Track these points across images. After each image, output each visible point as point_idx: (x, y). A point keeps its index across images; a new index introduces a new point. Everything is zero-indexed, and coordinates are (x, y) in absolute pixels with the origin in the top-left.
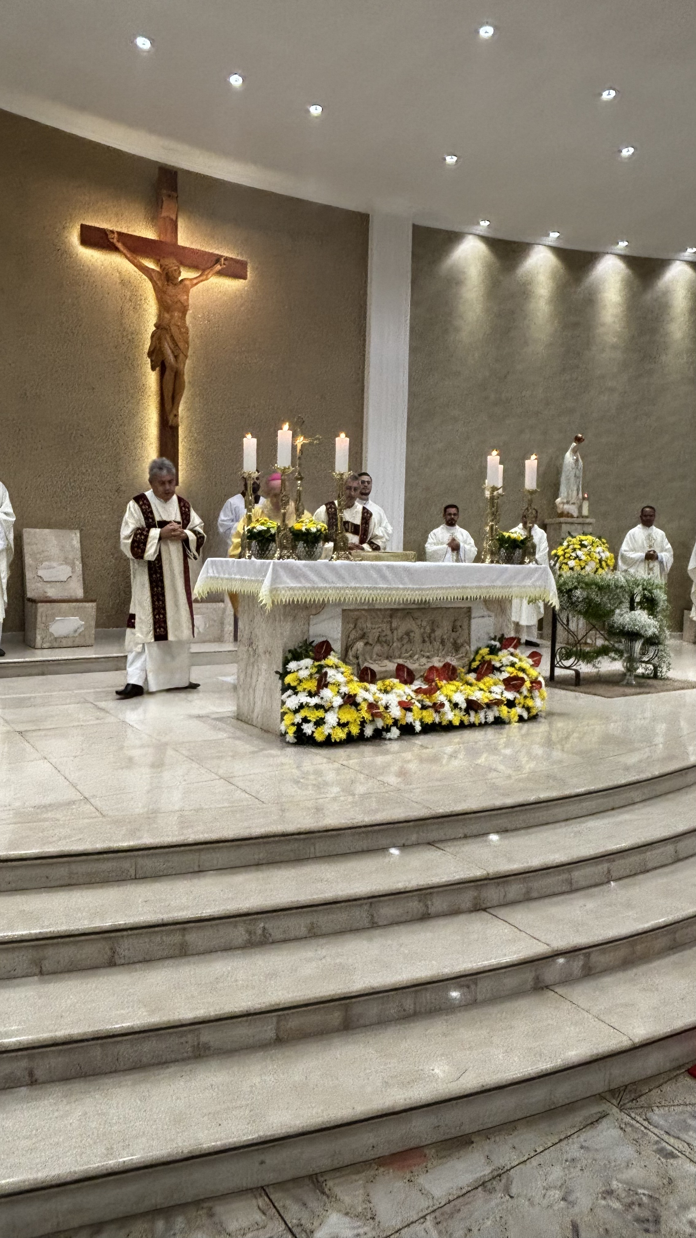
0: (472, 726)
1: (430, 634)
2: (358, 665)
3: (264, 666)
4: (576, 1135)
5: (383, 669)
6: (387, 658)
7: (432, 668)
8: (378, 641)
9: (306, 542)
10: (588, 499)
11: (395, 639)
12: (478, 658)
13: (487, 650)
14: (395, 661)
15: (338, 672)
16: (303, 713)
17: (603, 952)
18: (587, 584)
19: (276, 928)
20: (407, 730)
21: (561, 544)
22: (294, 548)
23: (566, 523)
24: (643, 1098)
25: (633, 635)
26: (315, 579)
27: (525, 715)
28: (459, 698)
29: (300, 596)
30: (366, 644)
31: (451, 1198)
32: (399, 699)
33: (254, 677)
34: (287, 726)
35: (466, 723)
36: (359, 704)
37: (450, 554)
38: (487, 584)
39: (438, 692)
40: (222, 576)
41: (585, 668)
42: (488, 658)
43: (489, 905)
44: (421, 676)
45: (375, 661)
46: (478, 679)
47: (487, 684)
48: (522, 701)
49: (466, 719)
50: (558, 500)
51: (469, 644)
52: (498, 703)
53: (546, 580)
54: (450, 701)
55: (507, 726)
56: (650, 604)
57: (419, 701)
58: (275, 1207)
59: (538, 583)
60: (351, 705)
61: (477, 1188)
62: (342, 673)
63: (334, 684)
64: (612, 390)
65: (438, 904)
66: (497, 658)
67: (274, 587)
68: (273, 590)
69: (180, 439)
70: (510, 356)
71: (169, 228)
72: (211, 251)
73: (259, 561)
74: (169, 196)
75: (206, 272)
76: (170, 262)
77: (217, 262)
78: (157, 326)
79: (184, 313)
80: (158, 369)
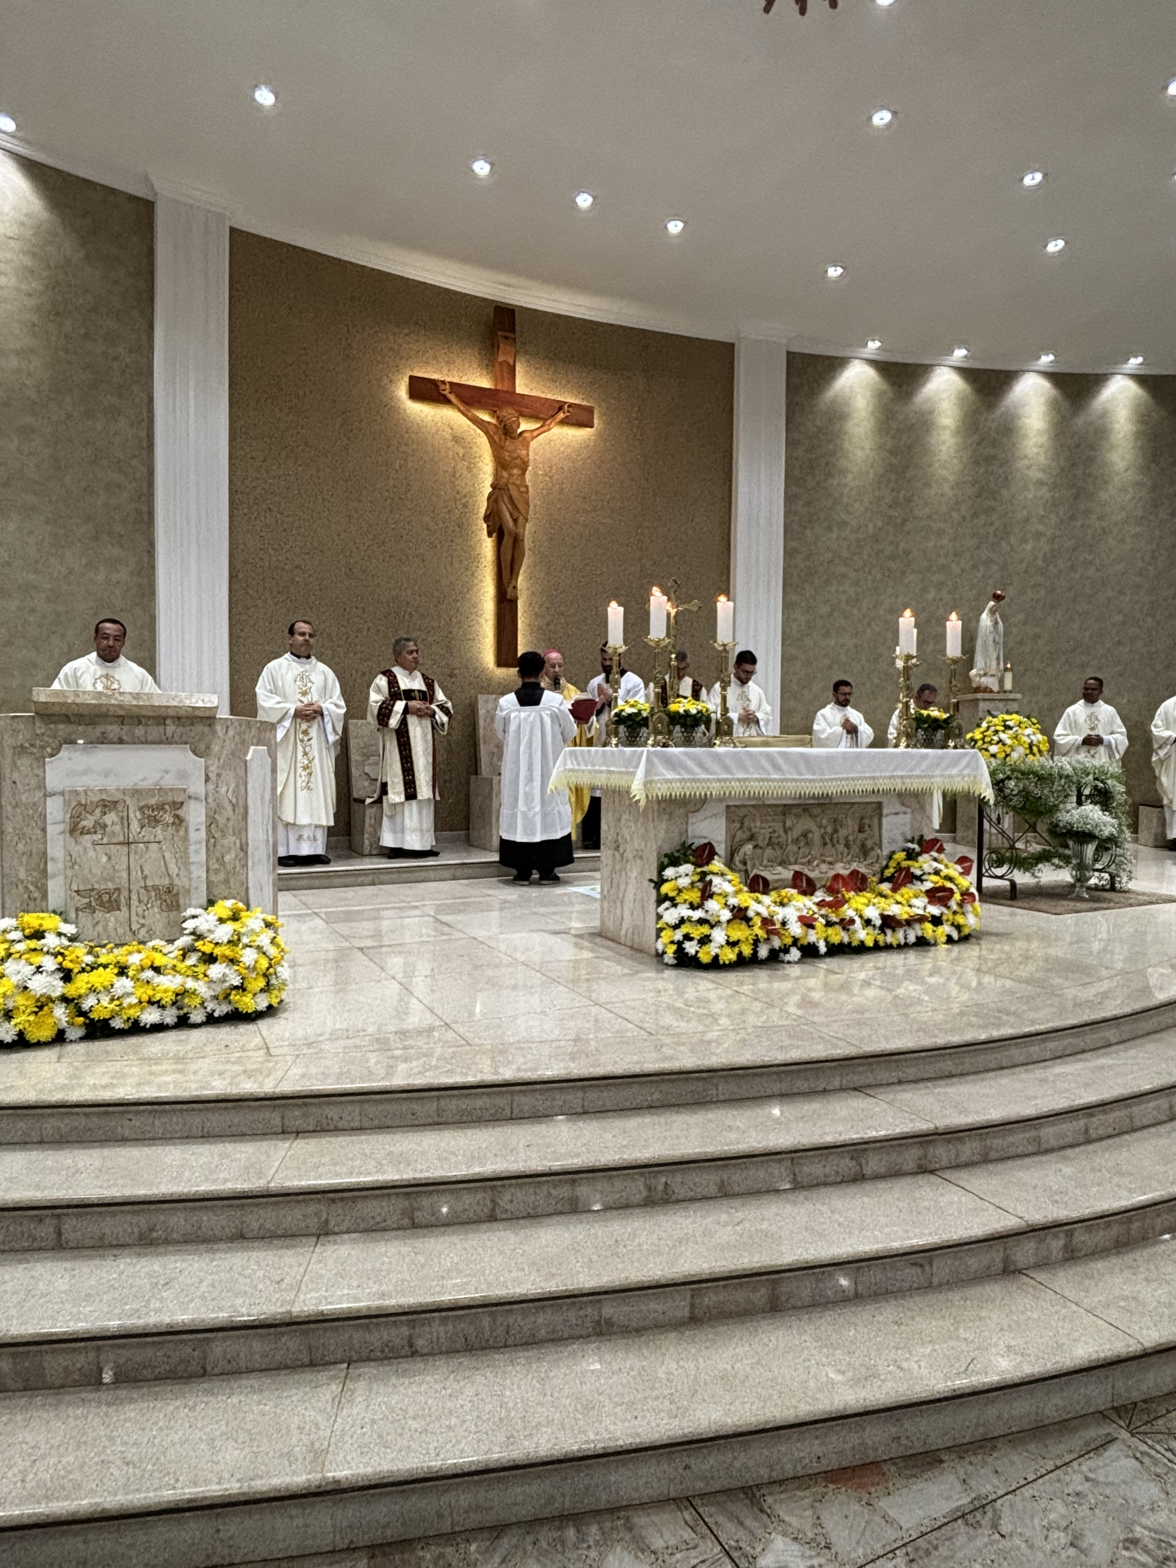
0: (888, 947)
1: (832, 835)
2: (746, 871)
3: (634, 874)
4: (1075, 1463)
5: (777, 877)
6: (780, 864)
7: (837, 877)
8: (770, 843)
9: (683, 725)
10: (1011, 669)
11: (790, 841)
12: (893, 864)
13: (900, 856)
14: (791, 867)
15: (725, 880)
16: (684, 929)
17: (1089, 1230)
18: (1023, 773)
19: (679, 1183)
20: (810, 952)
21: (979, 726)
22: (670, 733)
23: (985, 700)
24: (1160, 1422)
25: (1085, 836)
26: (696, 769)
27: (955, 936)
28: (872, 913)
29: (677, 790)
30: (756, 847)
31: (924, 1529)
32: (799, 914)
33: (622, 887)
34: (665, 943)
35: (881, 944)
36: (751, 919)
37: (846, 739)
38: (902, 774)
39: (846, 906)
40: (583, 768)
41: (1022, 878)
42: (905, 864)
43: (937, 1166)
44: (824, 886)
45: (766, 867)
46: (895, 890)
47: (906, 896)
48: (951, 917)
49: (881, 938)
50: (973, 672)
51: (880, 848)
52: (921, 919)
53: (977, 768)
54: (861, 916)
55: (933, 948)
56: (1103, 798)
57: (822, 916)
58: (706, 1524)
59: (966, 772)
60: (741, 919)
61: (956, 1520)
62: (730, 882)
63: (720, 894)
64: (1038, 535)
65: (874, 1163)
66: (916, 865)
67: (649, 778)
68: (647, 783)
69: (519, 614)
70: (909, 500)
71: (506, 375)
72: (553, 398)
73: (628, 750)
74: (506, 338)
75: (548, 422)
76: (508, 413)
77: (560, 409)
78: (494, 486)
79: (524, 471)
80: (494, 535)
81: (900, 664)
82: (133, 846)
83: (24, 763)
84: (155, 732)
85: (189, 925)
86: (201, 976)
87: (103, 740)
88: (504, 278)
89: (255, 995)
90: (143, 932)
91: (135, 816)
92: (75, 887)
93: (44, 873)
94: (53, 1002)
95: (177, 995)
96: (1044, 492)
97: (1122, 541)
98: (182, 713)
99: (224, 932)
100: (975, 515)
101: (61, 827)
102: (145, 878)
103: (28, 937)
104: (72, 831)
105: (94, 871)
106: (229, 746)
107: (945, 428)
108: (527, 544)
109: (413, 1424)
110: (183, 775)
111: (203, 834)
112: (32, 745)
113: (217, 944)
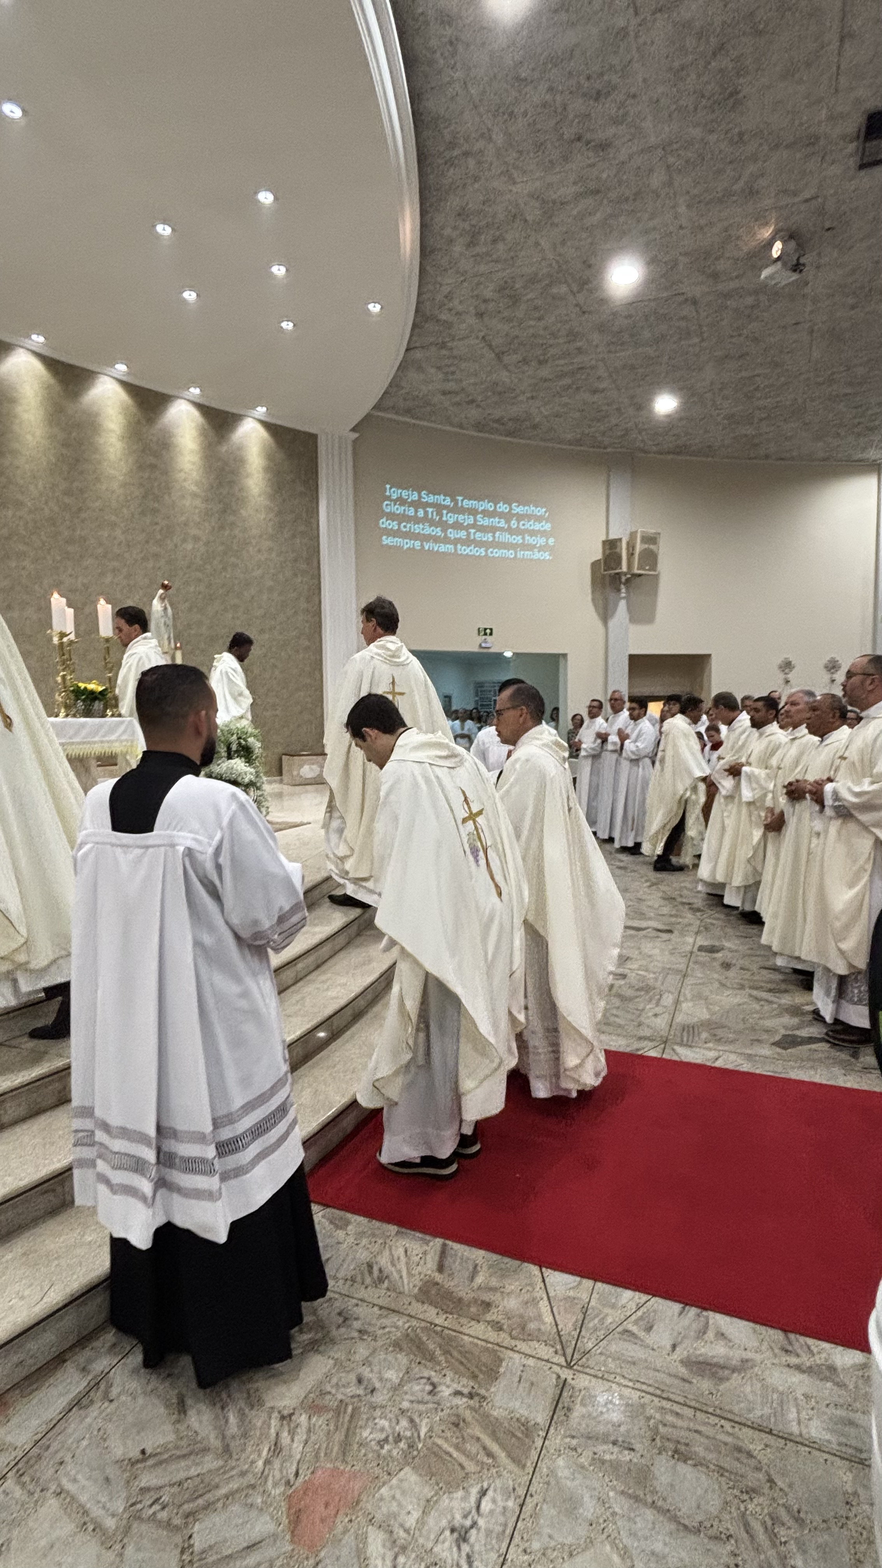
10: (180, 648)
31: (40, 1436)
56: (247, 752)
59: (123, 737)
61: (70, 1410)
64: (196, 539)
70: (82, 491)
81: (56, 640)
96: (198, 502)
97: (259, 551)
100: (143, 513)
107: (112, 431)
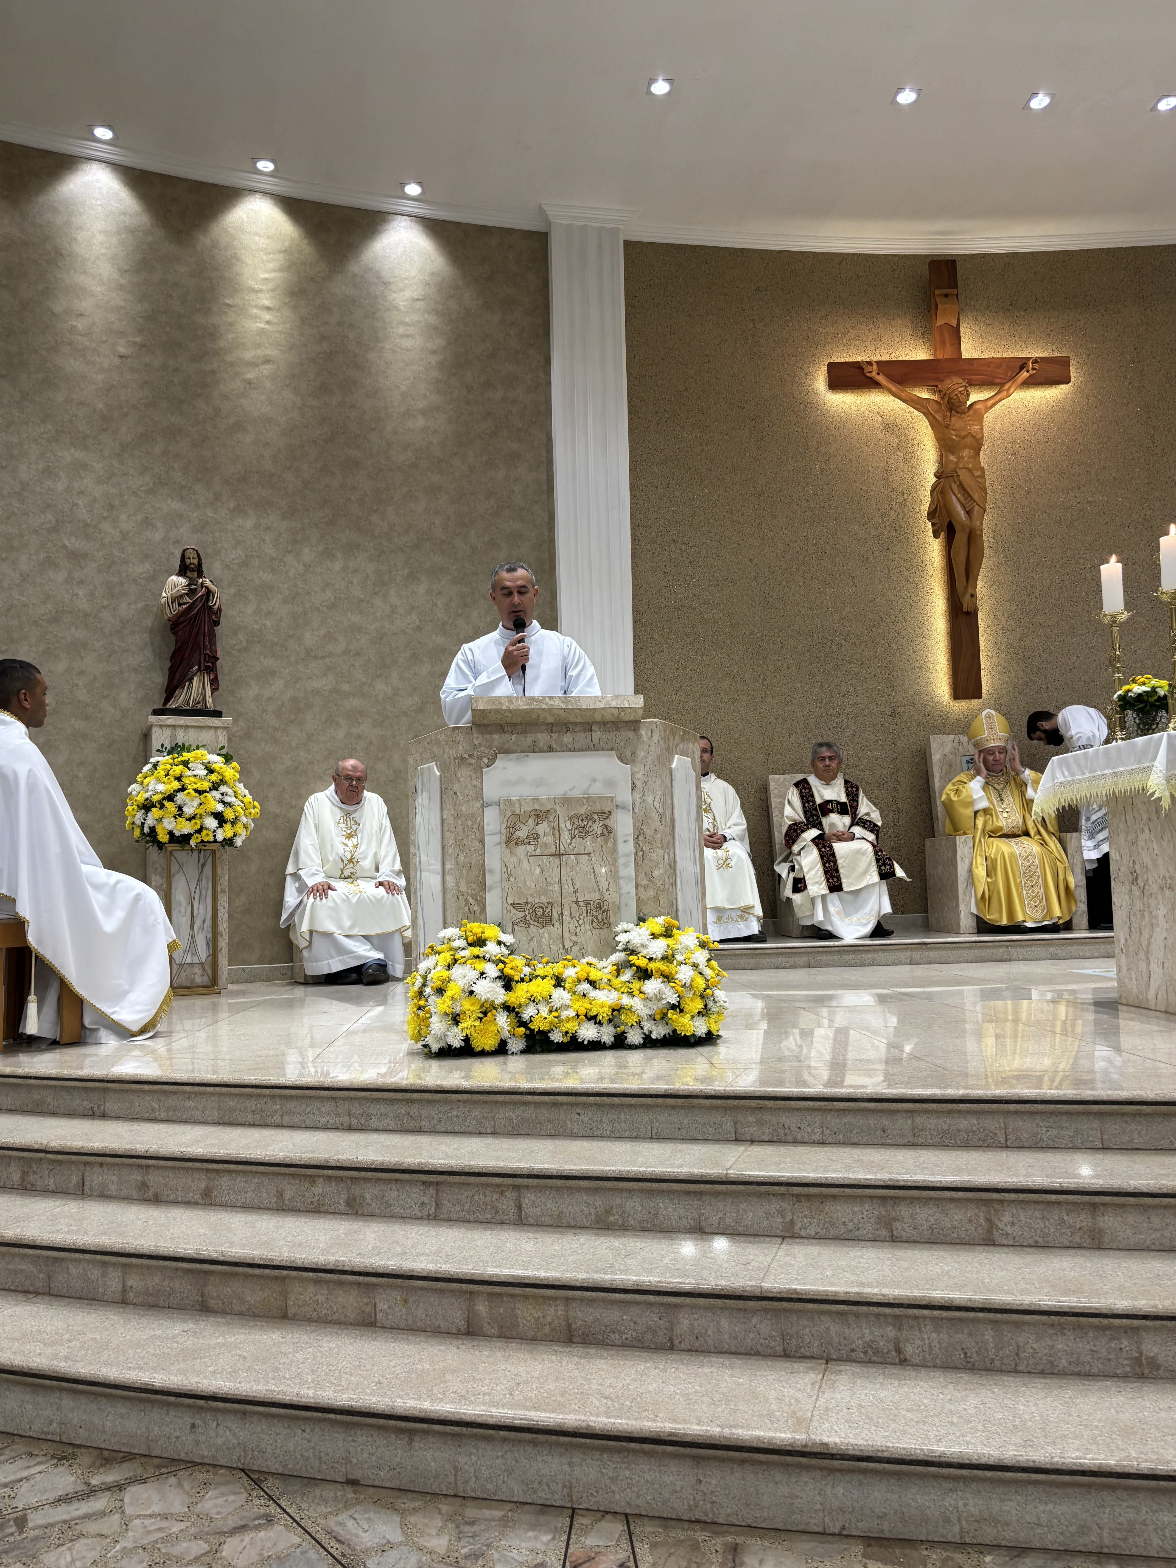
40: (1079, 777)
68: (1171, 778)
69: (981, 630)
71: (947, 339)
72: (1012, 356)
73: (1140, 740)
74: (946, 296)
75: (1006, 387)
76: (954, 384)
77: (1022, 368)
78: (938, 475)
79: (977, 450)
80: (942, 534)
82: (564, 858)
83: (464, 773)
84: (581, 738)
85: (622, 938)
86: (636, 992)
87: (534, 749)
88: (939, 225)
89: (693, 1017)
90: (576, 949)
91: (566, 826)
92: (510, 901)
93: (483, 886)
94: (496, 1009)
95: (613, 1010)
98: (608, 717)
99: (658, 947)
101: (497, 838)
102: (576, 892)
103: (470, 945)
104: (508, 842)
105: (528, 883)
106: (655, 750)
108: (987, 539)
109: (909, 1415)
110: (610, 783)
111: (630, 847)
112: (470, 756)
113: (651, 959)
